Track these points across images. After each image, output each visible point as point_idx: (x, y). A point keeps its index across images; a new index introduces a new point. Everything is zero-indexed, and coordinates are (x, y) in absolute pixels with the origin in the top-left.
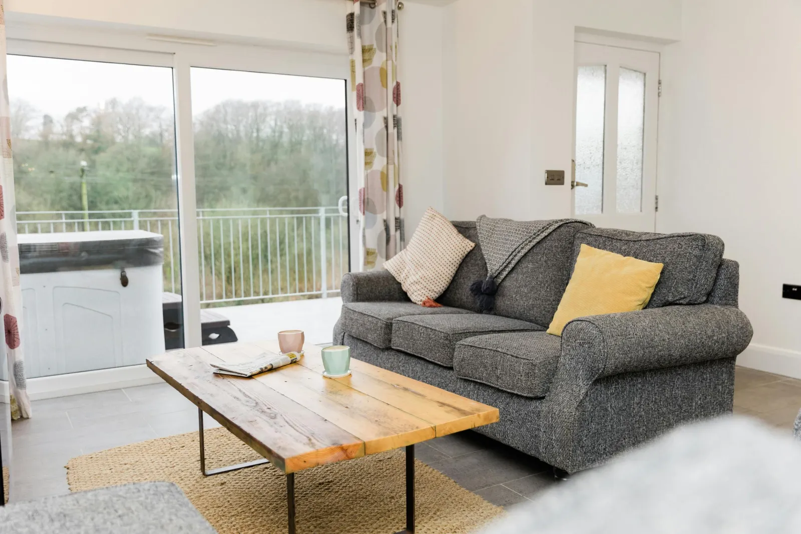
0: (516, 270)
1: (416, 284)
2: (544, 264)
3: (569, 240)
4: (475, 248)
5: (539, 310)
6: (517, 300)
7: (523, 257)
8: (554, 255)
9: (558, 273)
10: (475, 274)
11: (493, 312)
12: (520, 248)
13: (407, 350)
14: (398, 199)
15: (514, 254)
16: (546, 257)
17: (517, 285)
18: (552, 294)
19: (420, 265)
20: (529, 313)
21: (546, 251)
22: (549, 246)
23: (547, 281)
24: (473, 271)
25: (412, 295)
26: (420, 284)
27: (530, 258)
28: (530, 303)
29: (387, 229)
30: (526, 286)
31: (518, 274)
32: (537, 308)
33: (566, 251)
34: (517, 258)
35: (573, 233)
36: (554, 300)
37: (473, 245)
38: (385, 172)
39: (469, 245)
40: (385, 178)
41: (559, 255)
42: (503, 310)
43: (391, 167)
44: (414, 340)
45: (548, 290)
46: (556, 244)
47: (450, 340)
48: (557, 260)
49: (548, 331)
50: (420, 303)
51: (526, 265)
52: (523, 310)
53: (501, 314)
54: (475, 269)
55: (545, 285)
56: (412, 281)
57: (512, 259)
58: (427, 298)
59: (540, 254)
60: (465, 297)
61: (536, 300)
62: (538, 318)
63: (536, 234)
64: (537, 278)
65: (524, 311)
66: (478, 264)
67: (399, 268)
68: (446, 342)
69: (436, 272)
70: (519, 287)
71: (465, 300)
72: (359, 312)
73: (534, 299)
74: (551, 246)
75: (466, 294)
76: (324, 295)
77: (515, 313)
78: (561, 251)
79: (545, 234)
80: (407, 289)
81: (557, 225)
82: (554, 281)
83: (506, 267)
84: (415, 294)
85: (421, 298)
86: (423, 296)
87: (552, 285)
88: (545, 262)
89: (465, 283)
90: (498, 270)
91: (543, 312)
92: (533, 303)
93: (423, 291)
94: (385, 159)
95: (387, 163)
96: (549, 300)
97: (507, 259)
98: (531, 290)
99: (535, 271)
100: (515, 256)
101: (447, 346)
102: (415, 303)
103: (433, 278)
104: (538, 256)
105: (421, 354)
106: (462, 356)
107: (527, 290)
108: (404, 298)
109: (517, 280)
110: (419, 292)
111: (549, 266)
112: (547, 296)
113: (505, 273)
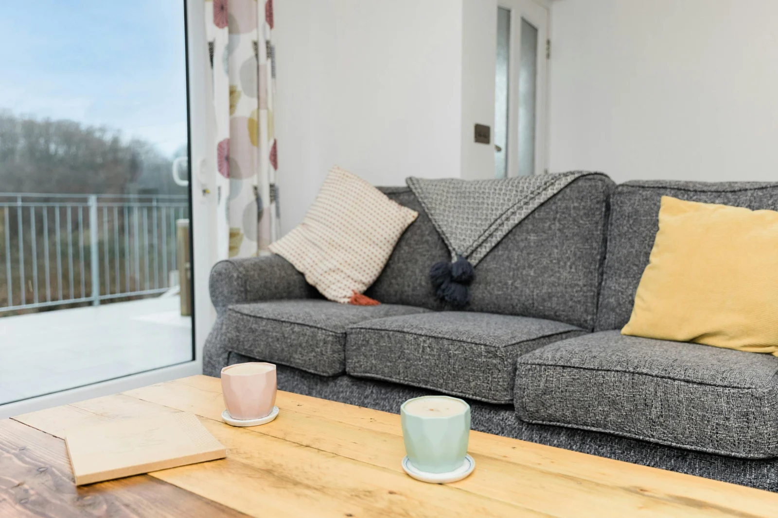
0: (504, 245)
1: (332, 274)
2: (558, 234)
3: (597, 197)
4: (418, 220)
5: (561, 300)
6: (517, 288)
7: (517, 226)
8: (574, 220)
9: (584, 245)
10: (425, 255)
11: (468, 308)
12: (509, 212)
13: (391, 377)
14: (273, 158)
15: (499, 221)
16: (560, 224)
17: (513, 266)
18: (580, 276)
19: (336, 246)
20: (544, 306)
21: (558, 216)
22: (562, 208)
23: (568, 258)
24: (420, 250)
25: (328, 290)
26: (340, 273)
27: (530, 227)
28: (544, 291)
29: (258, 200)
30: (530, 266)
31: (510, 251)
32: (558, 297)
33: (593, 214)
34: (506, 228)
35: (602, 188)
36: (585, 286)
37: (415, 214)
38: (255, 118)
39: (410, 215)
40: (254, 127)
41: (582, 219)
42: (488, 304)
43: (263, 112)
44: (408, 360)
45: (573, 270)
46: (576, 204)
47: (502, 358)
48: (579, 227)
49: (626, 330)
50: (342, 300)
51: (524, 237)
52: (531, 302)
53: (485, 309)
54: (423, 248)
55: (565, 263)
56: (325, 269)
57: (496, 230)
58: (352, 293)
59: (547, 221)
60: (410, 289)
61: (556, 286)
62: (561, 313)
63: (535, 193)
64: (550, 255)
65: (533, 303)
66: (427, 242)
67: (299, 252)
68: (494, 361)
69: (363, 255)
70: (518, 269)
71: (410, 293)
72: (268, 319)
73: (551, 285)
74: (567, 208)
75: (411, 284)
76: (96, 302)
77: (513, 307)
78: (585, 214)
79: (550, 192)
80: (316, 281)
81: (570, 179)
82: (579, 258)
83: (485, 241)
84: (333, 287)
85: (344, 293)
86: (347, 289)
87: (578, 263)
88: (559, 230)
89: (407, 269)
90: (471, 246)
91: (570, 303)
92: (550, 290)
93: (345, 282)
94: (255, 100)
95: (259, 108)
96: (578, 285)
97: (487, 230)
98: (543, 273)
99: (542, 245)
100: (502, 224)
101: (498, 369)
102: (335, 302)
103: (359, 263)
104: (545, 223)
105: (427, 383)
106: (542, 384)
107: (535, 272)
108: (313, 294)
109: (509, 259)
110: (339, 285)
111: (567, 236)
112: (572, 279)
113: (483, 251)
